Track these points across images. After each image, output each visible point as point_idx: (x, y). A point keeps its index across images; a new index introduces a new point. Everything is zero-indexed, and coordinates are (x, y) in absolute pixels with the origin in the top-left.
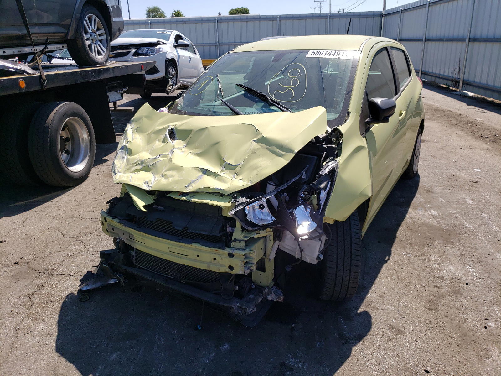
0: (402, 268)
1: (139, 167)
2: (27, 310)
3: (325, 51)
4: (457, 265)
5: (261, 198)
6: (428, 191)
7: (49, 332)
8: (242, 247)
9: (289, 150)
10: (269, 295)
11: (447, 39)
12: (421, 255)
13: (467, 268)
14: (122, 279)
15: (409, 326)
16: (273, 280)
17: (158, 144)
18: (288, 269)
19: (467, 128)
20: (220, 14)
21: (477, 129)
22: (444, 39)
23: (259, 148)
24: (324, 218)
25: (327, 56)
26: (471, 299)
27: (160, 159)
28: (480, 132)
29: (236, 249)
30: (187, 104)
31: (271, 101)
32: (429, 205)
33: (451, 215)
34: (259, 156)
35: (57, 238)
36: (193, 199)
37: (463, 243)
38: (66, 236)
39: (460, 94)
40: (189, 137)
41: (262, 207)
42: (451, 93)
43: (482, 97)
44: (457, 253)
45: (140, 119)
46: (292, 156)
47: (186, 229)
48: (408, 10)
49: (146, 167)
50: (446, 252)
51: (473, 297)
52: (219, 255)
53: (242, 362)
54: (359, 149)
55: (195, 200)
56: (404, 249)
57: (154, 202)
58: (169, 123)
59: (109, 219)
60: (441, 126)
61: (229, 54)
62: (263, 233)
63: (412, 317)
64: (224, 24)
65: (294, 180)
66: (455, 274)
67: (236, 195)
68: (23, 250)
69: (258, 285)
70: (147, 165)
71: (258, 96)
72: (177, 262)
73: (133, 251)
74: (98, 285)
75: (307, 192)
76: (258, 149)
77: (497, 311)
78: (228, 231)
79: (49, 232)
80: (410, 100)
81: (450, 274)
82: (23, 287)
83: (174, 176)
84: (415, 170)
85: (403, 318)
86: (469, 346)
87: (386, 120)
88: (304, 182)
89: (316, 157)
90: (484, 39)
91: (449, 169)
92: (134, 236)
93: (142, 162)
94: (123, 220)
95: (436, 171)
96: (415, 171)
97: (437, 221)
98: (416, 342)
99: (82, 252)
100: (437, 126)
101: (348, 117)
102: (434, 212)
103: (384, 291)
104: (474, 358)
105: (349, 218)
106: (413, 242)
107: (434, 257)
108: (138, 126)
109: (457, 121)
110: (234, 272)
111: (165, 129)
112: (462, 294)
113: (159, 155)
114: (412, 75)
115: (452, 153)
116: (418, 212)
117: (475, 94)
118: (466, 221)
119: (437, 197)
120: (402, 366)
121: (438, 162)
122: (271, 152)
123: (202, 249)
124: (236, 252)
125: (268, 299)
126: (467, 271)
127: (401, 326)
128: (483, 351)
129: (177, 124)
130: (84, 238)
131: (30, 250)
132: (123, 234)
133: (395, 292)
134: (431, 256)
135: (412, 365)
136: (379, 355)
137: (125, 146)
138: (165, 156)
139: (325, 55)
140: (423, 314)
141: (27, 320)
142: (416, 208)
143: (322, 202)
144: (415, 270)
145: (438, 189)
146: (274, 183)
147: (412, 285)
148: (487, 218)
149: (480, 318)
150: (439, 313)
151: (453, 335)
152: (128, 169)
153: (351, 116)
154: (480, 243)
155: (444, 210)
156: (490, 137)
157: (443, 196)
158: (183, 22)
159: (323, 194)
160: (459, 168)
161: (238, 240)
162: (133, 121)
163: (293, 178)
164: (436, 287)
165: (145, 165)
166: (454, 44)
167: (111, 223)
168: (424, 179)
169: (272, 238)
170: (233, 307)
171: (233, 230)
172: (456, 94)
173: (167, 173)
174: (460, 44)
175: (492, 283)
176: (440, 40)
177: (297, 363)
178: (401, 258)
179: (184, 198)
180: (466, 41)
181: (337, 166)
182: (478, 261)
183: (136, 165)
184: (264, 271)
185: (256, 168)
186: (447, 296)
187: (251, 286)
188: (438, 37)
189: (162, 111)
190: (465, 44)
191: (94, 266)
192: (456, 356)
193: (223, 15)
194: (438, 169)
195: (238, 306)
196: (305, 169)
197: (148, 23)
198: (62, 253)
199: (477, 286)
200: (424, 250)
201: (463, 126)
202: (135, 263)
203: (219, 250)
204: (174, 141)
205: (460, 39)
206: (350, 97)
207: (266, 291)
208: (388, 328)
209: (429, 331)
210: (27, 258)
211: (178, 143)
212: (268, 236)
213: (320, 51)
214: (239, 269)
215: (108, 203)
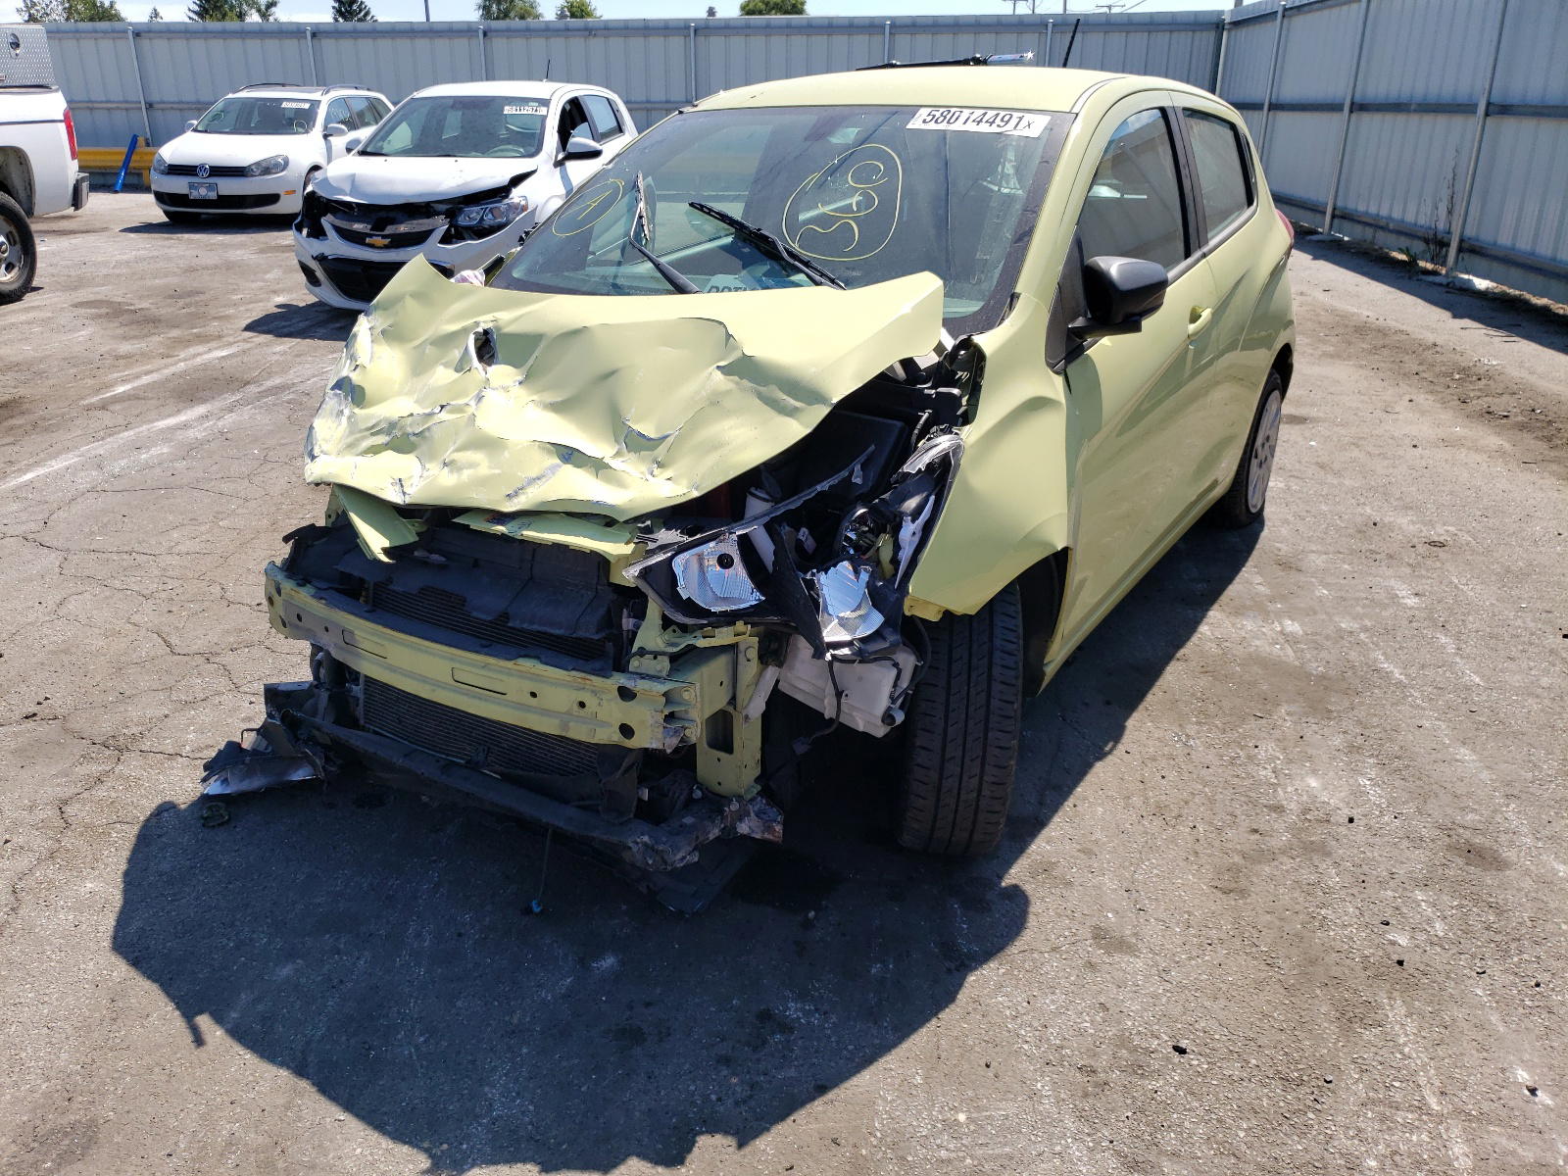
0: (1163, 777)
1: (382, 439)
2: (50, 842)
3: (966, 112)
4: (1331, 774)
5: (723, 533)
6: (1286, 565)
7: (107, 900)
8: (660, 671)
9: (813, 396)
10: (741, 820)
11: (1419, 105)
12: (1228, 745)
13: (1360, 784)
14: (317, 761)
15: (1152, 931)
16: (757, 780)
17: (443, 375)
18: (801, 748)
19: (1449, 387)
20: (711, 12)
21: (1480, 390)
22: (1411, 104)
23: (731, 390)
24: (907, 603)
25: (971, 127)
26: (1352, 869)
27: (444, 416)
28: (1485, 399)
29: (643, 678)
30: (540, 262)
31: (785, 255)
32: (1279, 606)
33: (1341, 634)
34: (728, 413)
35: (152, 654)
36: (525, 533)
37: (1360, 716)
38: (177, 650)
39: (1448, 284)
40: (534, 356)
41: (725, 561)
42: (1418, 280)
43: (1517, 292)
44: (1338, 741)
45: (398, 299)
46: (821, 412)
47: (505, 616)
48: (1306, 9)
49: (401, 439)
50: (1304, 738)
51: (1358, 862)
52: (595, 693)
53: (648, 1005)
54: (1037, 404)
55: (530, 534)
56: (1180, 725)
57: (417, 539)
58: (479, 315)
59: (288, 586)
60: (1366, 378)
61: (684, 116)
62: (724, 636)
63: (1166, 910)
64: (716, 42)
65: (823, 486)
66: (1319, 800)
67: (649, 523)
68: (50, 682)
69: (710, 792)
70: (404, 434)
71: (751, 242)
72: (473, 712)
73: (358, 685)
74: (256, 783)
75: (867, 526)
76: (728, 392)
77: (1423, 904)
78: (625, 627)
79: (131, 639)
80: (1238, 278)
81: (1305, 798)
82: (44, 780)
83: (479, 465)
84: (1254, 501)
85: (1140, 910)
86: (1318, 992)
87: (1131, 324)
88: (859, 496)
89: (899, 424)
90: (1531, 106)
91: (1364, 504)
92: (357, 638)
93: (392, 425)
94: (325, 589)
95: (1324, 508)
96: (1255, 506)
97: (1294, 652)
98: (1164, 975)
99: (219, 693)
100: (1352, 378)
101: (1010, 309)
102: (1293, 625)
103: (1098, 835)
104: (1326, 1025)
105: (990, 606)
106: (1212, 706)
107: (1268, 748)
108: (389, 322)
109: (1420, 364)
110: (634, 743)
111: (465, 331)
112: (1328, 854)
113: (442, 407)
114: (1255, 204)
115: (1386, 458)
116: (1243, 625)
117: (1495, 285)
118: (1384, 654)
119: (1311, 582)
120: (1110, 1033)
121: (1335, 482)
122: (764, 402)
123: (545, 673)
124: (639, 686)
125: (737, 833)
126: (1358, 793)
127: (1128, 932)
128: (1358, 1008)
129: (504, 316)
130: (228, 658)
131: (72, 682)
132: (327, 630)
133: (1129, 842)
134: (1256, 747)
135: (1139, 1033)
136: (1048, 1003)
137: (347, 379)
138: (459, 409)
139: (965, 123)
140: (1202, 901)
141: (49, 867)
142: (1239, 611)
143: (905, 555)
144: (1201, 784)
145: (1317, 562)
146: (767, 493)
147: (1186, 823)
148: (1451, 649)
149: (1368, 920)
150: (1248, 901)
151: (1276, 961)
152: (350, 446)
153: (1019, 305)
154: (1415, 718)
155: (1323, 620)
156: (1516, 416)
157: (1329, 581)
158: (587, 33)
159: (909, 531)
160: (1395, 504)
161: (650, 653)
162: (376, 308)
163: (823, 481)
164: (1256, 831)
165: (399, 434)
166: (1441, 120)
167: (292, 599)
168: (1280, 531)
169: (753, 654)
170: (631, 845)
171: (637, 627)
172: (1435, 284)
173: (457, 456)
174: (1458, 121)
175: (1424, 827)
176: (1397, 107)
177: (807, 1013)
178: (1166, 748)
179: (500, 529)
180: (1476, 113)
181: (957, 449)
182: (1396, 764)
183: (373, 434)
184: (729, 749)
185: (715, 446)
186: (1285, 859)
187: (691, 791)
188: (1393, 97)
189: (464, 280)
190: (1473, 123)
191: (247, 730)
192: (1275, 1014)
193: (719, 15)
194: (1330, 502)
195: (645, 844)
196: (862, 458)
197: (477, 31)
198: (162, 696)
199: (1376, 835)
200: (1240, 730)
201: (1435, 381)
202: (362, 722)
203: (593, 678)
204: (489, 369)
205: (1459, 105)
206: (1025, 250)
207: (733, 808)
208: (1090, 936)
209: (1209, 948)
210: (60, 702)
211: (502, 373)
212: (742, 647)
213: (953, 110)
214: (649, 736)
215: (286, 539)
